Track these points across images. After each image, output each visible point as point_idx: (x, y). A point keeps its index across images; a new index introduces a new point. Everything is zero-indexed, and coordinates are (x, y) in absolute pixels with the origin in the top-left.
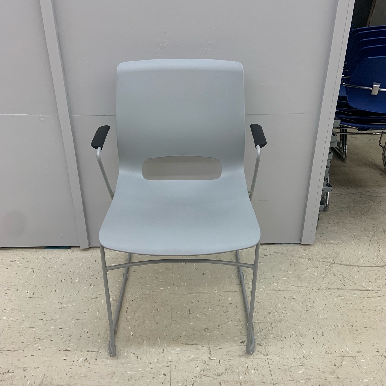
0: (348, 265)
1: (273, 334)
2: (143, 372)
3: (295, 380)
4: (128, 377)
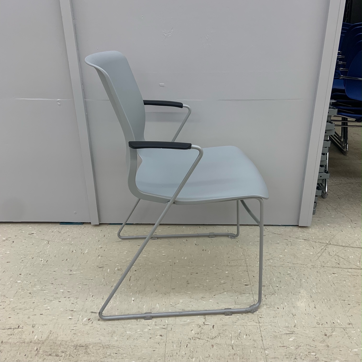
0: (343, 246)
1: (266, 304)
2: (141, 332)
3: (285, 346)
4: (127, 336)
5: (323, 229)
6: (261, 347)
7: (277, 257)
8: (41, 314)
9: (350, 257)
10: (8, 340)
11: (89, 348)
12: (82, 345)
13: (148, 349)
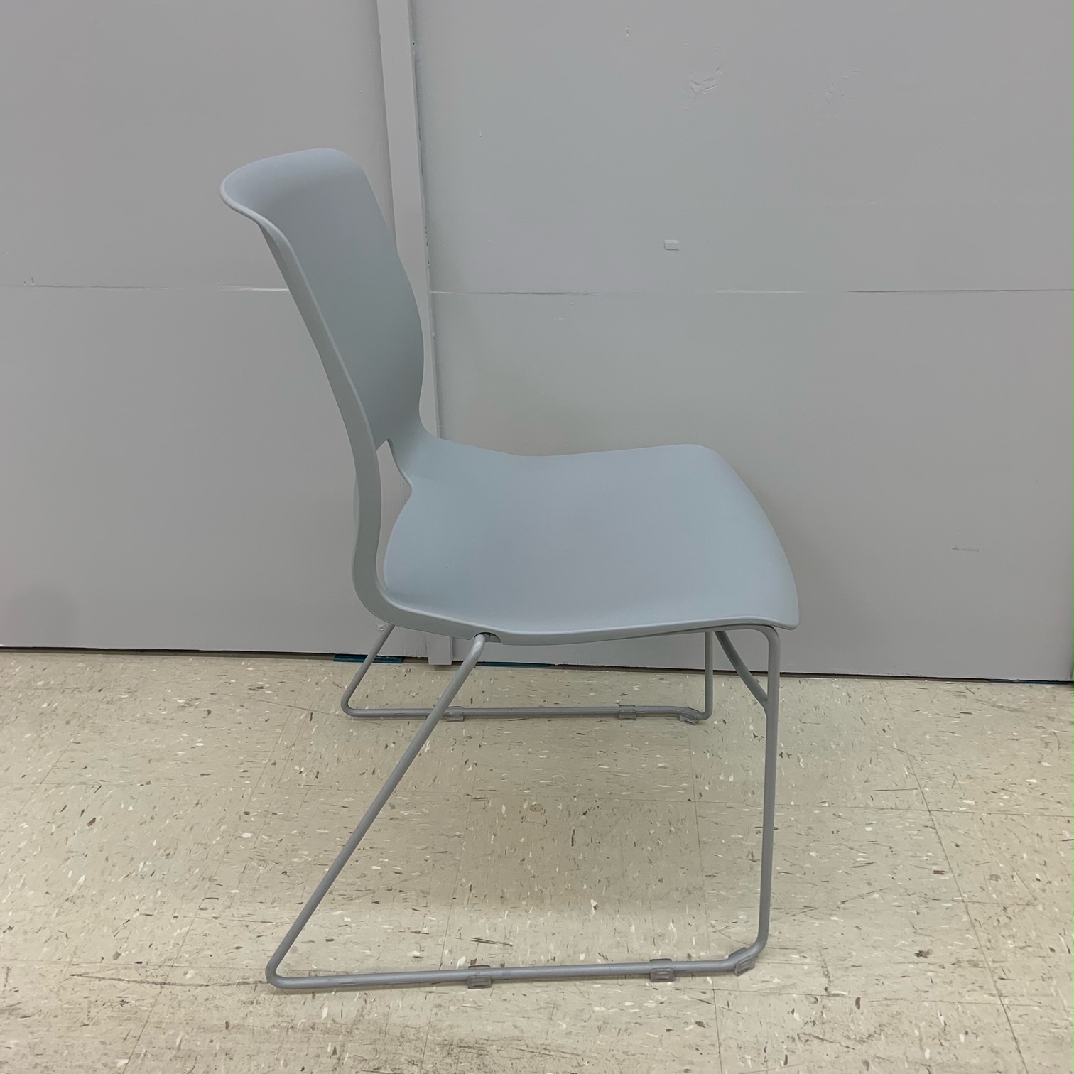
1: (1014, 937)
2: (637, 1010)
4: (597, 1021)
7: (1021, 785)
8: (327, 940)
10: (244, 1018)
11: (488, 1051)
12: (467, 1043)
13: (667, 1064)
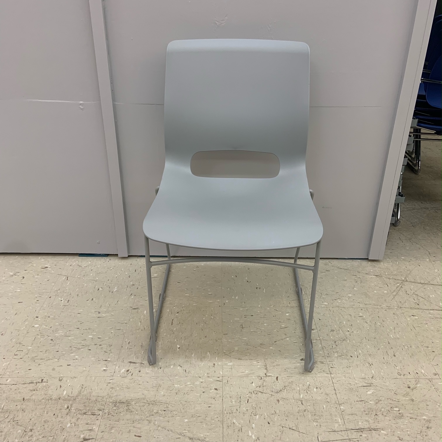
0: (422, 284)
1: (337, 352)
2: (192, 386)
3: (363, 401)
4: (176, 390)
5: (397, 263)
6: (335, 402)
7: (346, 297)
8: (68, 365)
9: (431, 296)
10: (31, 396)
11: (131, 404)
12: (122, 401)
13: (202, 405)
